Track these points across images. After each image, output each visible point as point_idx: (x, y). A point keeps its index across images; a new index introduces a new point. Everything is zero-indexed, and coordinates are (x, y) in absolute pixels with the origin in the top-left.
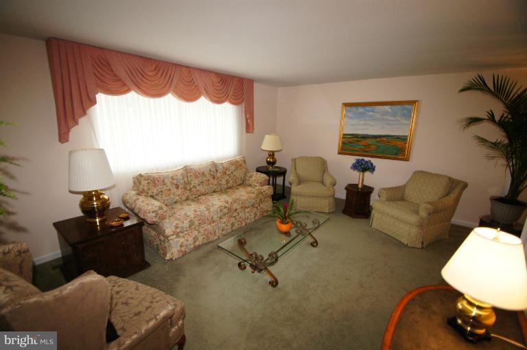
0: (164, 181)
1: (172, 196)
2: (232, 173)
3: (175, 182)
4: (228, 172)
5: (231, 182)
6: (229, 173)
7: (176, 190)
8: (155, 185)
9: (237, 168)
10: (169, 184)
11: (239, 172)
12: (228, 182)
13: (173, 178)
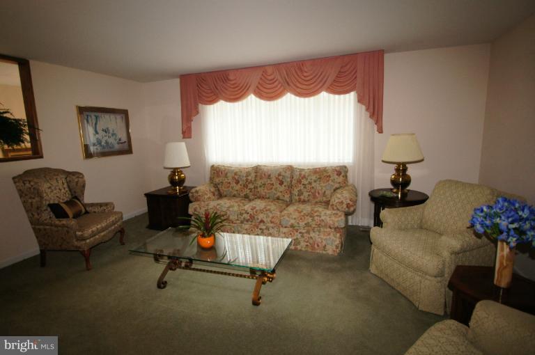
0: (226, 174)
1: (230, 189)
2: (310, 183)
3: (236, 177)
4: (304, 181)
5: (306, 194)
6: (306, 183)
7: (235, 185)
8: (218, 176)
9: (320, 178)
10: (230, 178)
11: (322, 184)
12: (300, 193)
13: (236, 174)
